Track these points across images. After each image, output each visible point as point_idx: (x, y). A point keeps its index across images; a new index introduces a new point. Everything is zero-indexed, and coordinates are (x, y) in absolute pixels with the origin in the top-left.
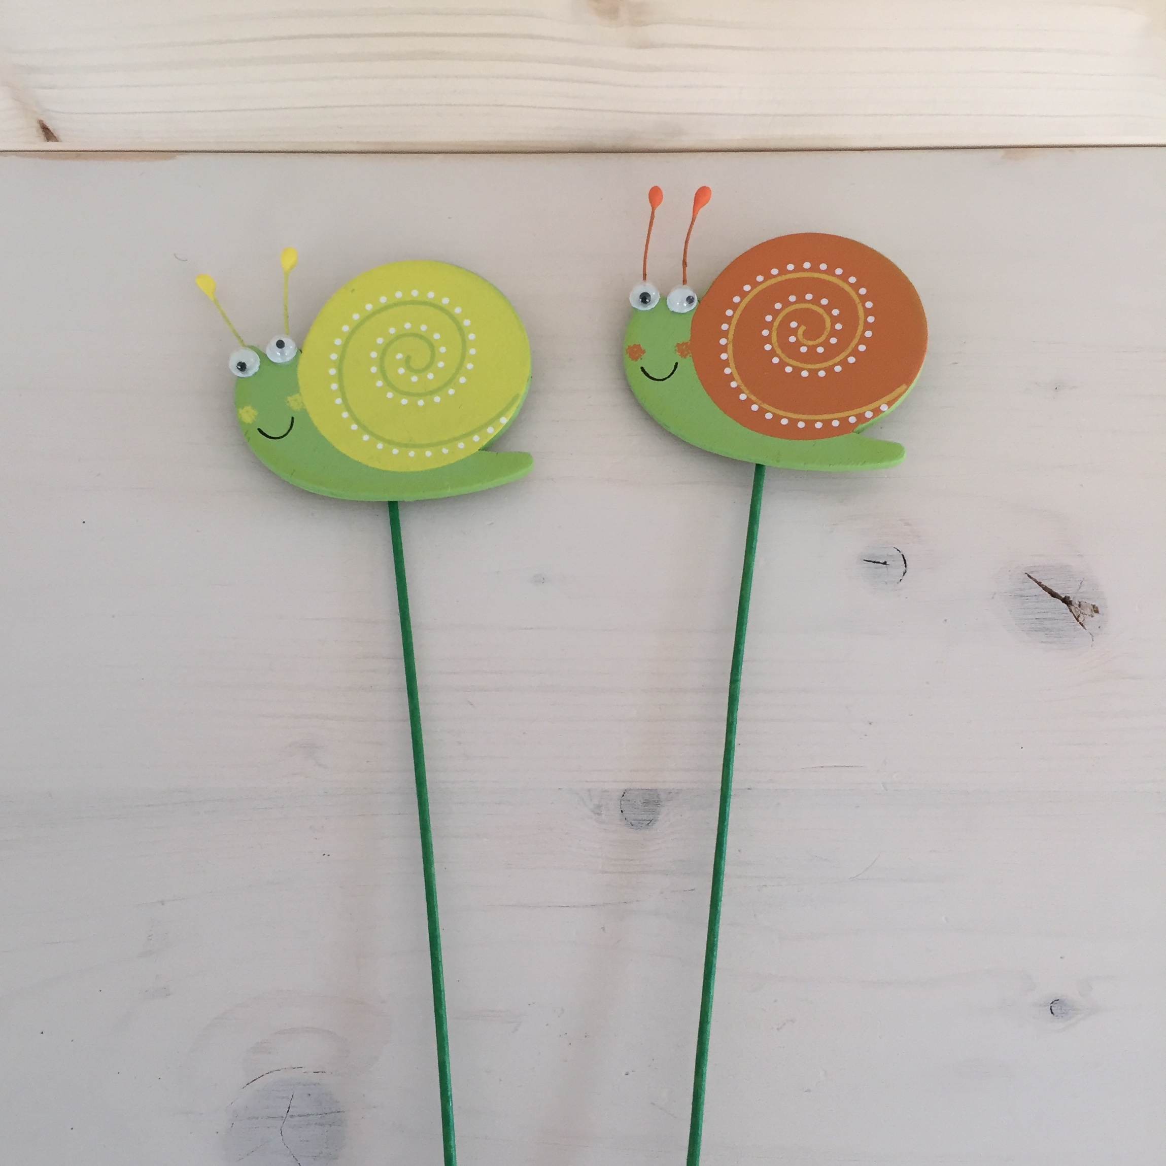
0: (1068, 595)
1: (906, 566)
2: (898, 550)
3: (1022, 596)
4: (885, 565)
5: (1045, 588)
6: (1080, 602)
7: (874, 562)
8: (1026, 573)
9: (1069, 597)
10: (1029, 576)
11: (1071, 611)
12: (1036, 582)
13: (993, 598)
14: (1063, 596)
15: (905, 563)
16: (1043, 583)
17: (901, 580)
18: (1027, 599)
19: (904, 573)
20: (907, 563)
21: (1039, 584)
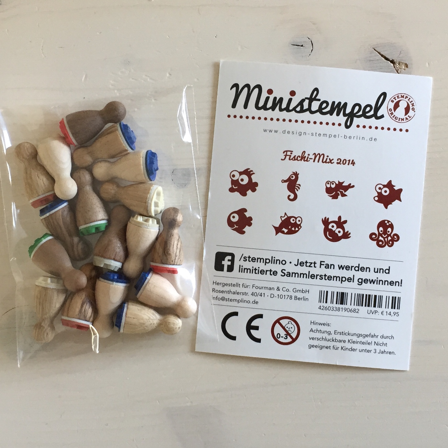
0: (393, 59)
1: (313, 47)
2: (309, 38)
3: (370, 61)
4: (302, 47)
5: (382, 56)
6: (399, 62)
7: (297, 45)
8: (373, 48)
9: (394, 60)
10: (375, 50)
11: (394, 67)
12: (378, 53)
13: (356, 62)
14: (391, 60)
15: (312, 45)
16: (381, 53)
17: (310, 55)
18: (373, 62)
19: (312, 51)
20: (313, 45)
21: (379, 53)
